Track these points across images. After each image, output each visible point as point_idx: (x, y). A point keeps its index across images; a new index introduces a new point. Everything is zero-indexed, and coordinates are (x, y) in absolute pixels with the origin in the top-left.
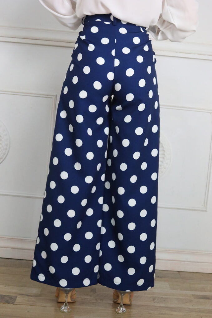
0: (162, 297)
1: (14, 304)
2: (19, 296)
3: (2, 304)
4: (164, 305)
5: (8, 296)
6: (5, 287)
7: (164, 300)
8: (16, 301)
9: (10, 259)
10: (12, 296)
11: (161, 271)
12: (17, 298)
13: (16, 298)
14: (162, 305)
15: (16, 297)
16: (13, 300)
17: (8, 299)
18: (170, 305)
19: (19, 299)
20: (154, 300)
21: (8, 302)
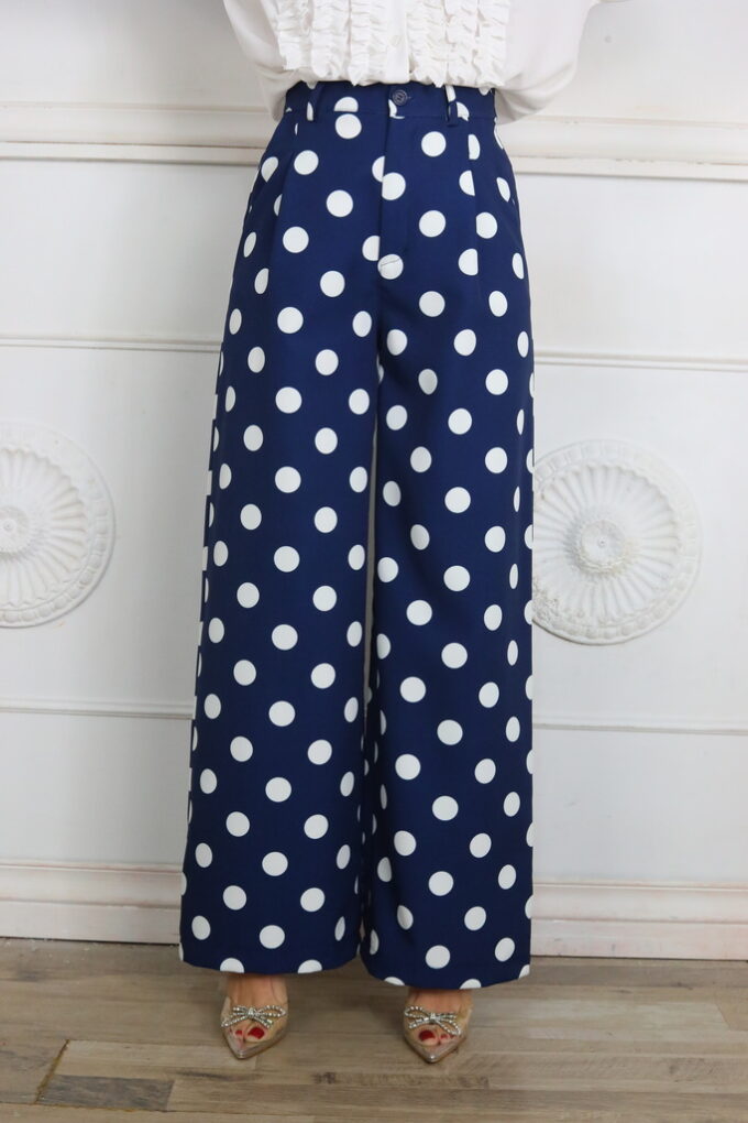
0: (702, 1060)
1: (165, 1111)
2: (178, 1081)
3: (120, 1111)
4: (711, 1090)
5: (140, 1082)
6: (129, 1050)
7: (711, 1071)
8: (172, 1099)
9: (134, 946)
10: (155, 1081)
11: (686, 964)
12: (175, 1088)
13: (171, 1087)
14: (703, 1089)
15: (170, 1084)
16: (159, 1094)
17: (140, 1092)
18: (733, 1089)
19: (181, 1091)
20: (672, 1069)
21: (142, 1104)
